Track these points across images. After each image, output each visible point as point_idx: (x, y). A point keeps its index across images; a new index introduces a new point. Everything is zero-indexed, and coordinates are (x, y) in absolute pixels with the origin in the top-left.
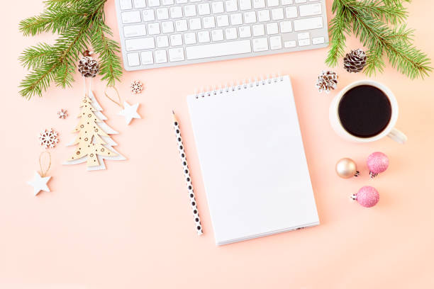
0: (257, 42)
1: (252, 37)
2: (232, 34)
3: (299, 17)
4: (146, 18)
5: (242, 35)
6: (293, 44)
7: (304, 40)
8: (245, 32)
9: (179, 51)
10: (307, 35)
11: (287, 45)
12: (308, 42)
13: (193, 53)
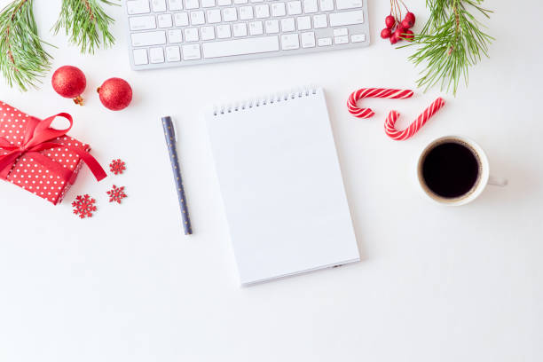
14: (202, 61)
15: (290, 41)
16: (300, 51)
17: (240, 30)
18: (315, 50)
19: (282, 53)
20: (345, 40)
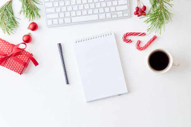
14: (71, 23)
15: (102, 16)
16: (106, 19)
17: (85, 13)
18: (111, 19)
19: (99, 20)
20: (122, 16)
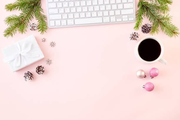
0: (105, 18)
1: (103, 16)
2: (94, 14)
3: (123, 9)
4: (58, 6)
5: (99, 15)
6: (120, 20)
7: (125, 19)
8: (100, 14)
9: (72, 21)
10: (126, 16)
11: (118, 20)
12: (127, 20)
13: (78, 22)
